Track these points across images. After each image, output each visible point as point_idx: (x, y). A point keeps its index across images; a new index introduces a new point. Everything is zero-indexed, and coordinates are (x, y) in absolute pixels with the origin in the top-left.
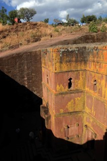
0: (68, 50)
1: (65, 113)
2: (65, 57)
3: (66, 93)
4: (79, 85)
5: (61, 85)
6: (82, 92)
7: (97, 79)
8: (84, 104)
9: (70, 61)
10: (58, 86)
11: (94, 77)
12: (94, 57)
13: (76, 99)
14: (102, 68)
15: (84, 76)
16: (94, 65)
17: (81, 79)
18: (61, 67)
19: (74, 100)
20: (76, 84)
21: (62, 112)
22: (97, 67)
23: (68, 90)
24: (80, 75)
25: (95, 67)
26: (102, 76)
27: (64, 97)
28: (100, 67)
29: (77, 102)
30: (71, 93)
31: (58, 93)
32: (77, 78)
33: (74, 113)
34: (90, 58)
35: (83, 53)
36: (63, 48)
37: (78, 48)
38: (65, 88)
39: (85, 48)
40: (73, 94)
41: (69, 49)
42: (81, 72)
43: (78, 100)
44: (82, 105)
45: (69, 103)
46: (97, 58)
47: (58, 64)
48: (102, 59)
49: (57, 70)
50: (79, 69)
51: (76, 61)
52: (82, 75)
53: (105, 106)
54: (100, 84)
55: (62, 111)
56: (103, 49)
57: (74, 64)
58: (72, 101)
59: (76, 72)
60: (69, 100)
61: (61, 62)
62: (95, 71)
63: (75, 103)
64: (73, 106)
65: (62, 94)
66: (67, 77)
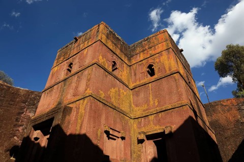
3: (110, 73)
5: (105, 59)
7: (151, 62)
11: (147, 62)
12: (143, 47)
13: (121, 90)
14: (159, 48)
15: (128, 72)
19: (119, 91)
21: (103, 97)
22: (150, 52)
25: (147, 53)
26: (161, 54)
27: (107, 76)
28: (154, 50)
38: (108, 67)
43: (123, 93)
44: (128, 104)
45: (113, 90)
46: (149, 45)
48: (156, 43)
55: (102, 94)
56: (157, 34)
58: (117, 89)
60: (113, 86)
63: (119, 95)
64: (117, 98)
65: (105, 69)
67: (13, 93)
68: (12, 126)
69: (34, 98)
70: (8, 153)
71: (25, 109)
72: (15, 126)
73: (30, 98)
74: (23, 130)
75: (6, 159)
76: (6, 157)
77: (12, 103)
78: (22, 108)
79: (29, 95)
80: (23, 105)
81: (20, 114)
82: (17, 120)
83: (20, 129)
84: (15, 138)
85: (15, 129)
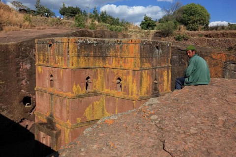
0: (86, 42)
1: (83, 123)
2: (83, 50)
3: (84, 96)
4: (97, 86)
5: (78, 86)
6: (101, 94)
7: (120, 76)
8: (103, 110)
9: (88, 56)
10: (74, 86)
11: (118, 74)
12: (116, 52)
13: (95, 103)
14: (128, 63)
15: (102, 75)
16: (116, 60)
17: (99, 78)
18: (78, 62)
19: (93, 105)
20: (94, 84)
21: (79, 122)
22: (121, 62)
23: (86, 92)
24: (98, 74)
25: (119, 63)
26: (128, 72)
27: (81, 102)
28: (125, 62)
29: (96, 107)
30: (90, 96)
31: (74, 95)
32: (96, 77)
33: (93, 122)
34: (111, 54)
35: (101, 47)
36: (82, 39)
37: (97, 40)
38: (82, 90)
39: (104, 41)
40: (91, 97)
41: (87, 40)
42: (99, 70)
43: (97, 104)
44: (101, 110)
45: (88, 109)
46: (121, 52)
47: (75, 58)
48: (127, 54)
49: (74, 65)
50: (97, 66)
51: (95, 56)
52: (100, 73)
53: (133, 103)
54: (126, 80)
55: (79, 120)
56: (129, 43)
57: (92, 59)
58: (91, 105)
59: (94, 70)
60: (88, 105)
61: (78, 56)
62: (119, 68)
63: (93, 109)
64: (91, 113)
65: (79, 97)
66: (84, 75)
67: (3, 52)
68: (16, 81)
69: (25, 50)
70: (22, 103)
71: (21, 63)
72: (18, 81)
73: (22, 52)
74: (26, 82)
75: (23, 108)
76: (21, 107)
77: (7, 61)
78: (18, 64)
79: (19, 49)
80: (17, 60)
81: (18, 69)
82: (18, 75)
83: (23, 82)
84: (22, 91)
85: (20, 83)
